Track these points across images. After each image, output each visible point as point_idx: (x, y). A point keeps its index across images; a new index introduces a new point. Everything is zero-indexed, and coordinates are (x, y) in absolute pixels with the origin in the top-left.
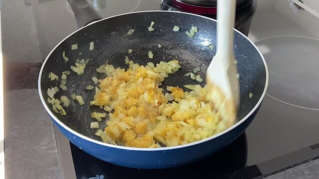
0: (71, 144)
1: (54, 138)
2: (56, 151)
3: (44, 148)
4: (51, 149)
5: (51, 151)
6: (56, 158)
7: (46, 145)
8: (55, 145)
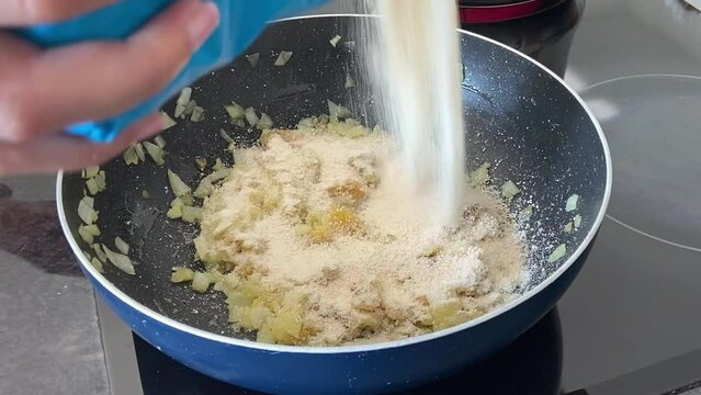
0: (137, 339)
1: (95, 324)
2: (100, 355)
3: (70, 349)
4: (87, 351)
5: (86, 357)
6: (100, 373)
7: (77, 342)
8: (99, 340)
